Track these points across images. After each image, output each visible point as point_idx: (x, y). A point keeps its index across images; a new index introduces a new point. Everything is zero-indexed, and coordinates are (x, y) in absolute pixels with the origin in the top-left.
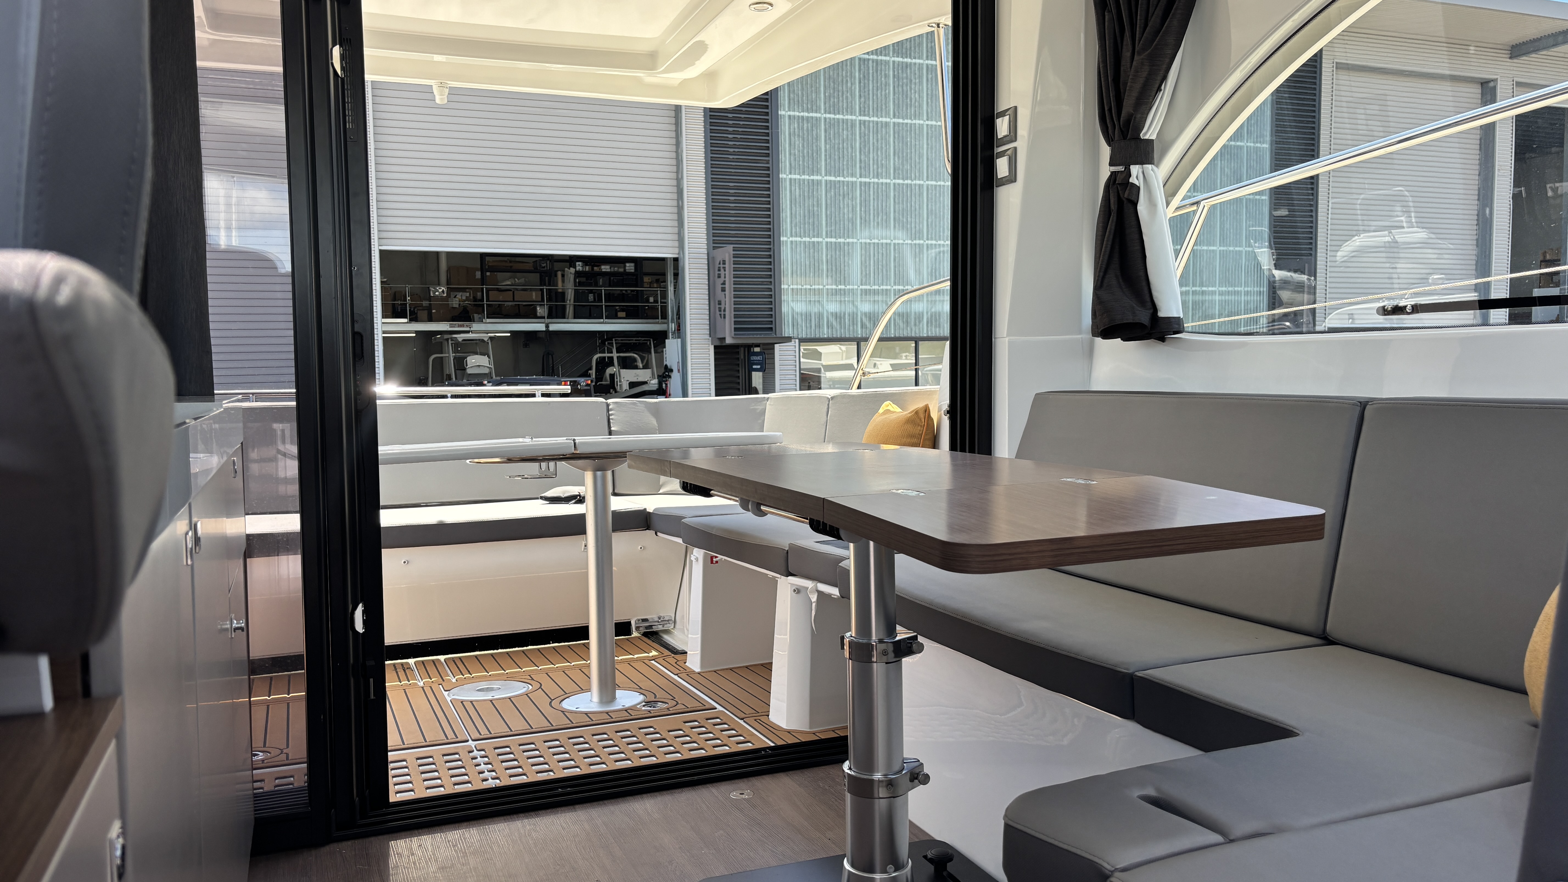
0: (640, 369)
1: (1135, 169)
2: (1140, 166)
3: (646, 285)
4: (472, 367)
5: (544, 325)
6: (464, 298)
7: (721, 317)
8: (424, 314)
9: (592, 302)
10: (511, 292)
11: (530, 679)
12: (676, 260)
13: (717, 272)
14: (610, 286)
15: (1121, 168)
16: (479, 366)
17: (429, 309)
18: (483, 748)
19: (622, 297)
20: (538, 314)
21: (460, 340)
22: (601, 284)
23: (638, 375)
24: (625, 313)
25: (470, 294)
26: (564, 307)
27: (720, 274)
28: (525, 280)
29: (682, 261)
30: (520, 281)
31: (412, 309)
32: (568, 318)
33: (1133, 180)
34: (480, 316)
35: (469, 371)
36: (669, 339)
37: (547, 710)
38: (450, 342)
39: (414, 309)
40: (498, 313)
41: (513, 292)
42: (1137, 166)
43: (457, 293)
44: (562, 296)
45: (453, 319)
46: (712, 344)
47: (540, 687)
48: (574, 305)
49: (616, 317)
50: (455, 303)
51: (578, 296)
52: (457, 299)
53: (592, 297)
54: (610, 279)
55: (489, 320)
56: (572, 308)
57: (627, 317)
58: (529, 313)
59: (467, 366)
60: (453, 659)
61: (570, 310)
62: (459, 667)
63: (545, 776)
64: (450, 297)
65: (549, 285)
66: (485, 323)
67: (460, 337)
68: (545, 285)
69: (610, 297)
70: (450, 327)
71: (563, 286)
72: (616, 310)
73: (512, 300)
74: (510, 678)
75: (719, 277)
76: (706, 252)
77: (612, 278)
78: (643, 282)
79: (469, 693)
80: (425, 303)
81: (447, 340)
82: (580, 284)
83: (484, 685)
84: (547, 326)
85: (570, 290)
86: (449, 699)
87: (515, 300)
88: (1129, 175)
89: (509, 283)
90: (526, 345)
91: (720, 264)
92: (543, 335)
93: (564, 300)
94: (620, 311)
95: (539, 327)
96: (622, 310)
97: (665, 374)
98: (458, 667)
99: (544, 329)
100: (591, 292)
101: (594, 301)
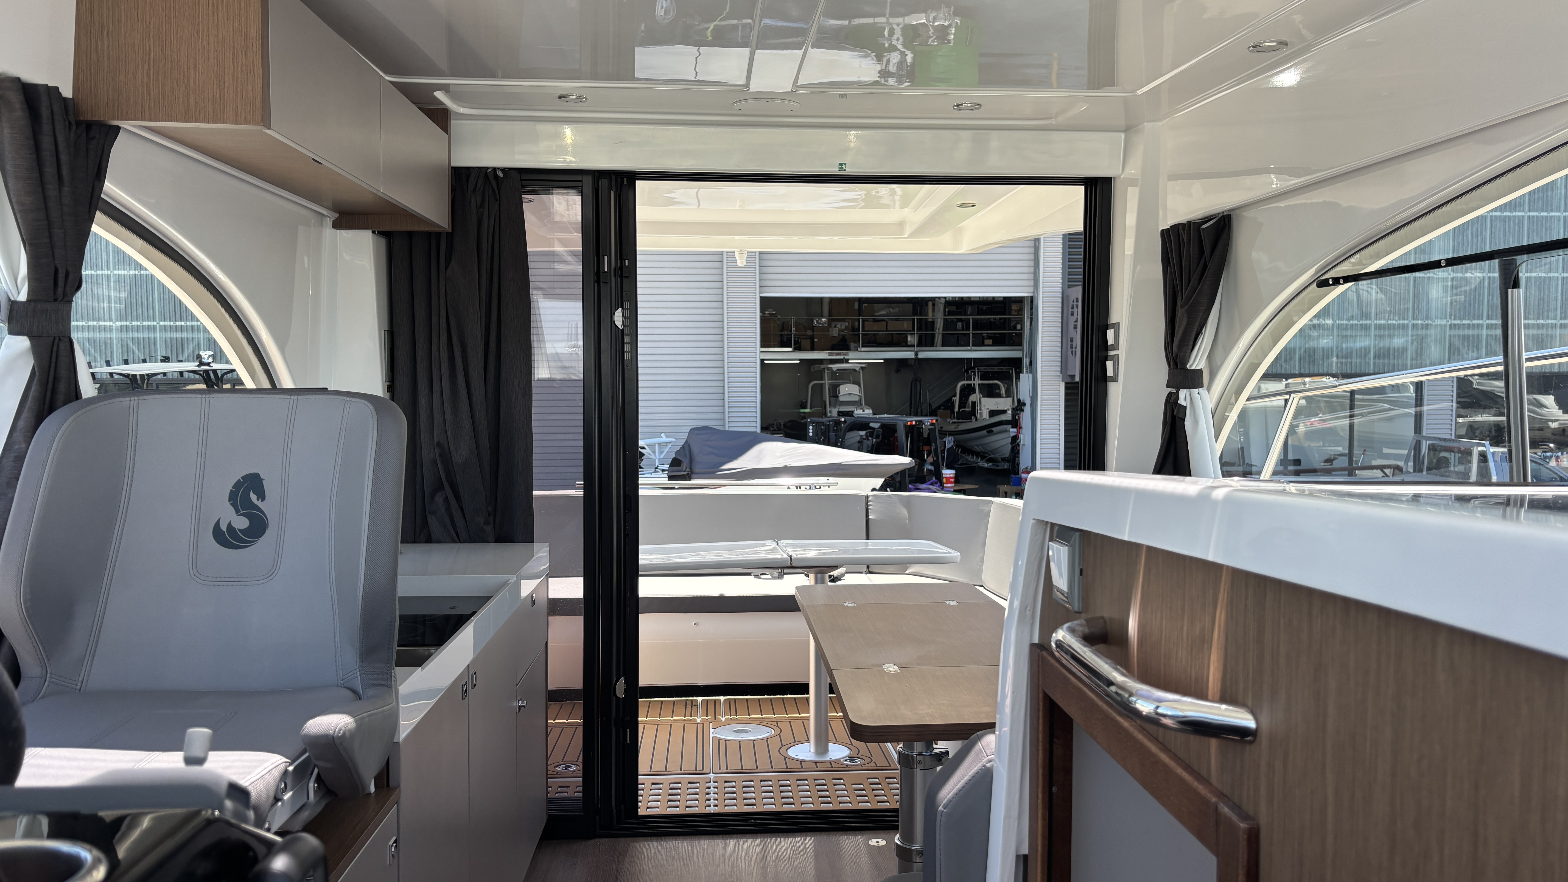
0: (1003, 397)
1: (1183, 393)
2: (1188, 390)
3: (1013, 313)
4: (843, 395)
5: (913, 353)
6: (843, 327)
7: (1072, 354)
8: (806, 343)
9: (959, 330)
10: (885, 322)
11: (776, 724)
12: (1032, 298)
13: (1071, 310)
14: (978, 314)
15: (1174, 390)
16: (850, 394)
17: (812, 338)
18: (717, 780)
19: (990, 325)
20: (909, 343)
21: (835, 370)
22: (969, 313)
23: (998, 404)
24: (991, 340)
25: (849, 324)
26: (933, 336)
27: (1073, 312)
28: (899, 310)
29: (1036, 300)
30: (895, 310)
31: (796, 339)
32: (936, 346)
33: (1181, 401)
34: (856, 345)
35: (841, 399)
36: (1023, 373)
37: (775, 754)
38: (826, 371)
39: (798, 338)
40: (873, 342)
41: (887, 322)
42: (1185, 390)
43: (837, 323)
44: (932, 325)
45: (833, 348)
46: (1062, 381)
47: (779, 734)
48: (943, 334)
49: (982, 344)
50: (835, 332)
51: (947, 325)
52: (837, 329)
53: (960, 326)
54: (978, 308)
55: (863, 349)
56: (940, 336)
57: (994, 345)
58: (899, 342)
59: (839, 393)
60: (729, 700)
61: (938, 339)
62: (732, 708)
63: (749, 808)
64: (831, 327)
65: (921, 315)
66: (860, 351)
67: (835, 367)
68: (917, 315)
69: (978, 325)
70: (829, 355)
71: (933, 316)
72: (983, 337)
73: (885, 329)
74: (762, 723)
75: (1072, 314)
76: (1061, 291)
77: (981, 307)
78: (1011, 310)
79: (726, 734)
80: (809, 333)
81: (824, 369)
82: (950, 313)
83: (740, 727)
84: (916, 354)
85: (939, 320)
86: (711, 735)
87: (888, 329)
88: (1178, 398)
89: (884, 312)
90: (897, 371)
91: (1073, 302)
92: (912, 363)
93: (933, 329)
94: (986, 339)
95: (910, 355)
96: (989, 338)
97: (1019, 407)
98: (730, 708)
99: (913, 357)
100: (960, 320)
101: (963, 329)
